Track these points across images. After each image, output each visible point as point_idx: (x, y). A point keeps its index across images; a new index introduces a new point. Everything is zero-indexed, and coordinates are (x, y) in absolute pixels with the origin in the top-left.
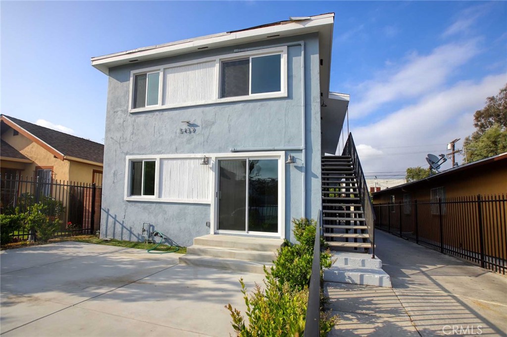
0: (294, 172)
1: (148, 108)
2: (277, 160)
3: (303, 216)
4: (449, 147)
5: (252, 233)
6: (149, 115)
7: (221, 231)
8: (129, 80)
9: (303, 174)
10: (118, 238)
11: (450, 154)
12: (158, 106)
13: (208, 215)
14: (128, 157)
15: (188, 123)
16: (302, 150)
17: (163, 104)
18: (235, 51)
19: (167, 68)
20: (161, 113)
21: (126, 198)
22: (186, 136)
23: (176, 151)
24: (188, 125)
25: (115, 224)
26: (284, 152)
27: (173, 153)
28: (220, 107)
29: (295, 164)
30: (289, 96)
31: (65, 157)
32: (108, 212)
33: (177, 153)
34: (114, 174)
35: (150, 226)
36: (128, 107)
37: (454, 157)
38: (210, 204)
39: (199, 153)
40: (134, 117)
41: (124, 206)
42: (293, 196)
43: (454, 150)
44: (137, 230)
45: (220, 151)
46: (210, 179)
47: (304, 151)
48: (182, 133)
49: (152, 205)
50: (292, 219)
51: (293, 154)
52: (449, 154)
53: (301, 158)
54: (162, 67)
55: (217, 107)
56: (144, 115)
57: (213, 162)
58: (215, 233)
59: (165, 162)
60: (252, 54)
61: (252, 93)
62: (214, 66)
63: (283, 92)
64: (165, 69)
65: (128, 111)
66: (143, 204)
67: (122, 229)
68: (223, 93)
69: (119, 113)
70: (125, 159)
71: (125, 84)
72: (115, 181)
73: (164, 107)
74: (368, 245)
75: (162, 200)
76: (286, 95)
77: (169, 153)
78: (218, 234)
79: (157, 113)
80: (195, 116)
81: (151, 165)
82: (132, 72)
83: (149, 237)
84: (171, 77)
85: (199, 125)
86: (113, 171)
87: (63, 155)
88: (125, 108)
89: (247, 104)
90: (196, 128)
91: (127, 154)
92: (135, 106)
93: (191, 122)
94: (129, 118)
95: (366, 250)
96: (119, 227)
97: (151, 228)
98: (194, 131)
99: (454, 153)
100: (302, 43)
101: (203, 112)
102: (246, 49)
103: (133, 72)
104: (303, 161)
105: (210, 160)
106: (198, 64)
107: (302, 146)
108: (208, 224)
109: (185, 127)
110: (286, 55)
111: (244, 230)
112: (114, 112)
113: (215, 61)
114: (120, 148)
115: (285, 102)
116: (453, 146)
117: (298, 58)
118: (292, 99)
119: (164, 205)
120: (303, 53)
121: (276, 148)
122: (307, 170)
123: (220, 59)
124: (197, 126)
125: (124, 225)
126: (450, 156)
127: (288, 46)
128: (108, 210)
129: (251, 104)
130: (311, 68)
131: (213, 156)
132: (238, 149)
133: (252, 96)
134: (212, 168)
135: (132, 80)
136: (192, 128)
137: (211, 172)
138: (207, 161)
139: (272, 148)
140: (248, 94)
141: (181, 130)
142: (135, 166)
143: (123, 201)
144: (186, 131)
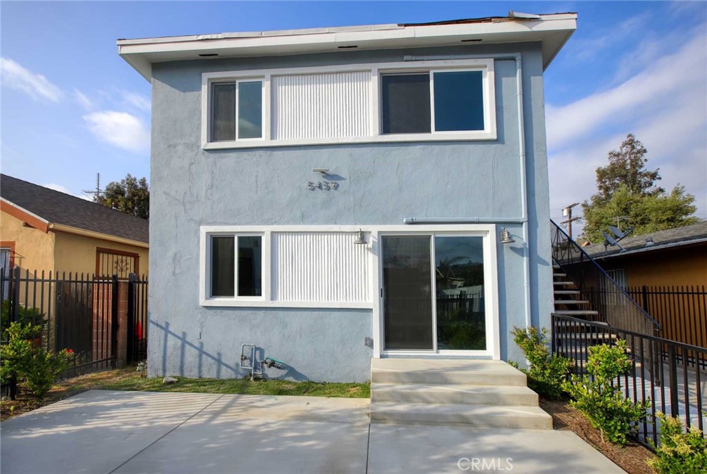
0: (509, 255)
1: (240, 142)
2: (482, 237)
4: (566, 213)
5: (444, 352)
6: (245, 155)
7: (391, 353)
8: (200, 89)
9: (525, 260)
10: (191, 374)
11: (567, 222)
12: (264, 140)
13: (368, 326)
14: (204, 230)
15: (322, 172)
16: (522, 224)
17: (273, 137)
18: (405, 58)
19: (277, 76)
20: (269, 153)
21: (203, 301)
22: (320, 195)
23: (303, 219)
24: (323, 177)
25: (183, 347)
26: (494, 225)
27: (295, 222)
28: (382, 149)
29: (512, 245)
30: (499, 140)
31: (51, 226)
32: (166, 329)
33: (304, 223)
34: (174, 258)
35: (257, 349)
36: (198, 138)
37: (570, 226)
38: (372, 309)
39: (347, 224)
40: (213, 156)
41: (199, 316)
42: (510, 293)
43: (570, 217)
44: (232, 358)
45: (384, 221)
46: (370, 268)
47: (525, 224)
48: (313, 189)
49: (258, 312)
50: (510, 328)
51: (508, 228)
52: (564, 223)
53: (521, 235)
54: (268, 72)
55: (376, 148)
56: (233, 155)
57: (373, 239)
58: (382, 357)
59: (281, 239)
60: (435, 66)
61: (437, 129)
62: (368, 79)
63: (489, 130)
64: (273, 76)
65: (199, 146)
66: (238, 312)
67: (200, 357)
68: (386, 128)
69: (180, 148)
70: (197, 232)
71: (190, 95)
72: (177, 271)
73: (274, 143)
76: (495, 137)
77: (288, 223)
78: (387, 357)
79: (261, 152)
80: (336, 162)
81: (251, 248)
82: (203, 74)
83: (255, 368)
84: (285, 91)
85: (343, 176)
86: (171, 254)
87: (47, 222)
88: (193, 140)
89: (430, 147)
90: (340, 183)
91: (200, 223)
92: (213, 137)
93: (331, 172)
94: (203, 157)
96: (191, 355)
97: (258, 352)
98: (336, 187)
99: (571, 221)
100: (518, 56)
101: (350, 155)
102: (425, 58)
103: (207, 76)
104: (525, 240)
105: (367, 236)
106: (337, 73)
107: (523, 216)
108: (370, 343)
109: (317, 179)
110: (493, 73)
111: (430, 347)
112: (169, 146)
113: (370, 71)
114: (186, 212)
115: (494, 146)
116: (570, 212)
117: (510, 79)
118: (503, 143)
119: (281, 313)
121: (482, 219)
122: (531, 253)
123: (379, 70)
124: (341, 179)
125: (205, 349)
126: (565, 224)
127: (495, 60)
128: (167, 324)
129: (437, 148)
130: (532, 97)
131: (375, 231)
132: (418, 219)
133: (435, 135)
134: (372, 250)
135: (205, 89)
136: (330, 179)
137: (371, 255)
138: (363, 237)
139: (475, 218)
140: (429, 131)
141: (311, 184)
142: (219, 245)
143: (197, 307)
144: (320, 187)
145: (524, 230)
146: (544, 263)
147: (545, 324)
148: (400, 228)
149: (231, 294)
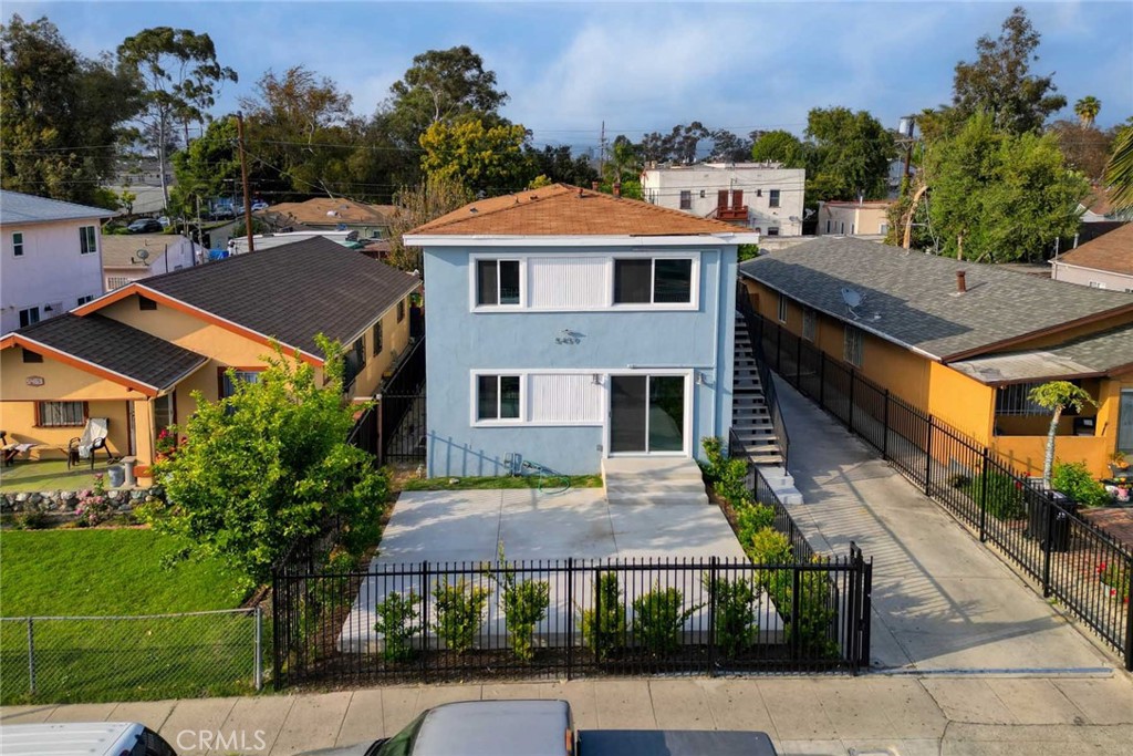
0: (703, 390)
1: (501, 308)
2: (684, 377)
3: (712, 436)
5: (654, 453)
6: (506, 317)
7: (616, 454)
8: (468, 265)
9: (714, 392)
12: (522, 307)
13: (599, 437)
14: (474, 372)
15: (568, 331)
16: (713, 368)
17: (529, 305)
18: (632, 251)
19: (531, 258)
20: (525, 316)
21: (473, 423)
22: (566, 347)
23: (552, 365)
24: (569, 334)
26: (693, 369)
27: (546, 366)
28: (612, 316)
29: (704, 381)
30: (702, 308)
33: (552, 368)
34: (448, 393)
35: (516, 455)
36: (468, 304)
38: (601, 426)
39: (585, 368)
40: (480, 318)
41: (471, 434)
42: (702, 415)
45: (613, 367)
46: (603, 396)
47: (715, 370)
48: (560, 343)
49: (517, 430)
50: (700, 438)
51: (702, 371)
53: (712, 376)
54: (524, 256)
55: (609, 315)
56: (495, 317)
57: (605, 379)
58: (609, 457)
59: (536, 378)
60: (656, 255)
61: (655, 301)
63: (693, 303)
64: (528, 258)
65: (468, 310)
66: (500, 430)
68: (617, 299)
69: (452, 310)
70: (469, 374)
71: (460, 268)
72: (451, 402)
73: (530, 310)
74: (778, 459)
75: (534, 422)
76: (697, 309)
77: (540, 368)
78: (612, 457)
79: (520, 316)
81: (511, 384)
82: (470, 255)
83: (516, 468)
84: (538, 269)
85: (583, 333)
86: (445, 389)
88: (463, 305)
89: (649, 314)
90: (581, 339)
91: (472, 366)
92: (480, 303)
93: (575, 330)
94: (472, 318)
95: (776, 464)
97: (517, 457)
98: (578, 342)
100: (719, 251)
101: (589, 319)
102: (650, 251)
103: (473, 257)
104: (714, 379)
105: (600, 377)
107: (714, 364)
108: (600, 448)
109: (563, 336)
110: (699, 262)
111: (643, 449)
112: (442, 309)
113: (605, 258)
114: (458, 359)
115: (697, 314)
117: (713, 265)
118: (703, 313)
119: (535, 430)
120: (718, 262)
121: (684, 366)
122: (718, 387)
123: (613, 256)
124: (582, 336)
127: (702, 253)
129: (654, 315)
131: (605, 374)
132: (638, 365)
133: (653, 306)
134: (604, 386)
135: (472, 268)
136: (574, 337)
137: (602, 388)
138: (597, 377)
139: (678, 365)
140: (649, 301)
141: (558, 340)
142: (485, 384)
143: (468, 427)
144: (565, 341)
145: (714, 371)
146: (727, 392)
147: (725, 436)
148: (625, 371)
149: (495, 416)
